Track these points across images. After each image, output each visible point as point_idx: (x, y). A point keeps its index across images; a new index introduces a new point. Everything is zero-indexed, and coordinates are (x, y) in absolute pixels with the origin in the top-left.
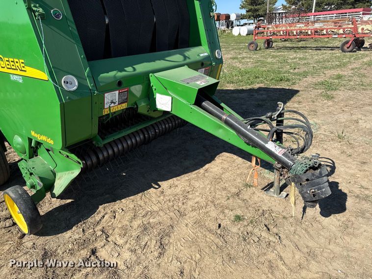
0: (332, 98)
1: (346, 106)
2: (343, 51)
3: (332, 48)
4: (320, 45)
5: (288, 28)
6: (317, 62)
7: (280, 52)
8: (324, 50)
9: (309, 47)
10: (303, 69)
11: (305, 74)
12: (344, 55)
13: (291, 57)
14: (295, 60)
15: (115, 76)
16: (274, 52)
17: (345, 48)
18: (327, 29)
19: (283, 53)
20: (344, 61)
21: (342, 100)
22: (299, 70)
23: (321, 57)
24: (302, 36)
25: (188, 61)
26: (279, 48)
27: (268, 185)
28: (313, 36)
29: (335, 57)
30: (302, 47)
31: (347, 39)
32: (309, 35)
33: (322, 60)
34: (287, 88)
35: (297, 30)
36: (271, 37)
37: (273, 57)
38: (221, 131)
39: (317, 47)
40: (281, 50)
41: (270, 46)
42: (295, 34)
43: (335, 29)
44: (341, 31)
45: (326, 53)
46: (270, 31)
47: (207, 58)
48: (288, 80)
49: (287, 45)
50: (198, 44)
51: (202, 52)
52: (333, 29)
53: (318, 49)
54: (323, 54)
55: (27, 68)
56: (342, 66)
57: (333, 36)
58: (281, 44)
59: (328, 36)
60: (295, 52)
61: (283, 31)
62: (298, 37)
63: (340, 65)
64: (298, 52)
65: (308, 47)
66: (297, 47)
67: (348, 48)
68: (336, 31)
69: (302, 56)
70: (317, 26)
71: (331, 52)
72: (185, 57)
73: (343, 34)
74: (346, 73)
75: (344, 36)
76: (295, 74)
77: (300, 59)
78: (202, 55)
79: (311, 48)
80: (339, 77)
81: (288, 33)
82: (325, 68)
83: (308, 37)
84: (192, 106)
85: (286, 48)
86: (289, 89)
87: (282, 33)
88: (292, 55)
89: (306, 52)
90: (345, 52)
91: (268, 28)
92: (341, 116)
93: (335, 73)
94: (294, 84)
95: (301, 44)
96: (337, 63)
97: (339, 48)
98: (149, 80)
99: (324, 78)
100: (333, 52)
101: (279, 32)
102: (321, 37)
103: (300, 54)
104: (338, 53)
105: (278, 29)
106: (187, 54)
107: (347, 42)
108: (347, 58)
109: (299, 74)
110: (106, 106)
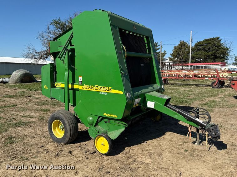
0: (213, 111)
1: (220, 115)
2: (213, 87)
3: (206, 86)
4: (198, 83)
5: (178, 73)
6: (199, 93)
7: (173, 86)
8: (201, 86)
9: (192, 84)
10: (192, 97)
11: (195, 100)
12: (214, 90)
13: (182, 90)
14: (185, 92)
15: (137, 94)
16: (170, 86)
17: (214, 86)
18: (201, 74)
19: (176, 88)
20: (215, 93)
21: (218, 112)
22: (190, 98)
23: (200, 90)
24: (187, 78)
25: (155, 89)
26: (172, 84)
27: (194, 142)
28: (193, 78)
29: (209, 91)
30: (187, 84)
31: (214, 80)
32: (191, 77)
33: (201, 92)
34: (187, 106)
35: (183, 74)
36: (167, 78)
37: (171, 89)
38: (176, 115)
39: (196, 84)
40: (174, 85)
41: (166, 83)
42: (182, 76)
43: (206, 74)
44: (210, 76)
45: (203, 88)
46: (167, 74)
47: (160, 88)
48: (186, 102)
49: (177, 82)
50: (155, 83)
51: (157, 86)
52: (205, 74)
53: (197, 85)
54: (201, 89)
55: (112, 90)
56: (214, 96)
57: (206, 79)
58: (172, 82)
59: (202, 78)
60: (184, 87)
61: (175, 74)
62: (184, 78)
63: (213, 95)
64: (185, 87)
65: (190, 84)
66: (184, 84)
67: (215, 86)
68: (207, 75)
69: (188, 90)
70: (195, 72)
71: (205, 88)
72: (154, 88)
73: (211, 78)
74: (217, 100)
75: (212, 79)
76: (188, 99)
77: (188, 91)
78: (158, 87)
79: (193, 85)
80: (214, 101)
81: (178, 76)
82: (204, 97)
83: (190, 78)
84: (164, 106)
85: (177, 84)
86: (188, 107)
87: (174, 75)
88: (182, 89)
89: (190, 87)
90: (214, 88)
91: (165, 72)
92: (219, 119)
93: (211, 100)
94: (190, 104)
95: (185, 82)
96: (210, 94)
97: (210, 85)
98: (145, 96)
99: (206, 102)
100: (207, 88)
101: (172, 75)
102: (198, 78)
103: (187, 89)
104: (210, 88)
105: (171, 73)
106: (154, 86)
107: (214, 82)
108: (216, 91)
109: (191, 100)
110: (135, 104)
